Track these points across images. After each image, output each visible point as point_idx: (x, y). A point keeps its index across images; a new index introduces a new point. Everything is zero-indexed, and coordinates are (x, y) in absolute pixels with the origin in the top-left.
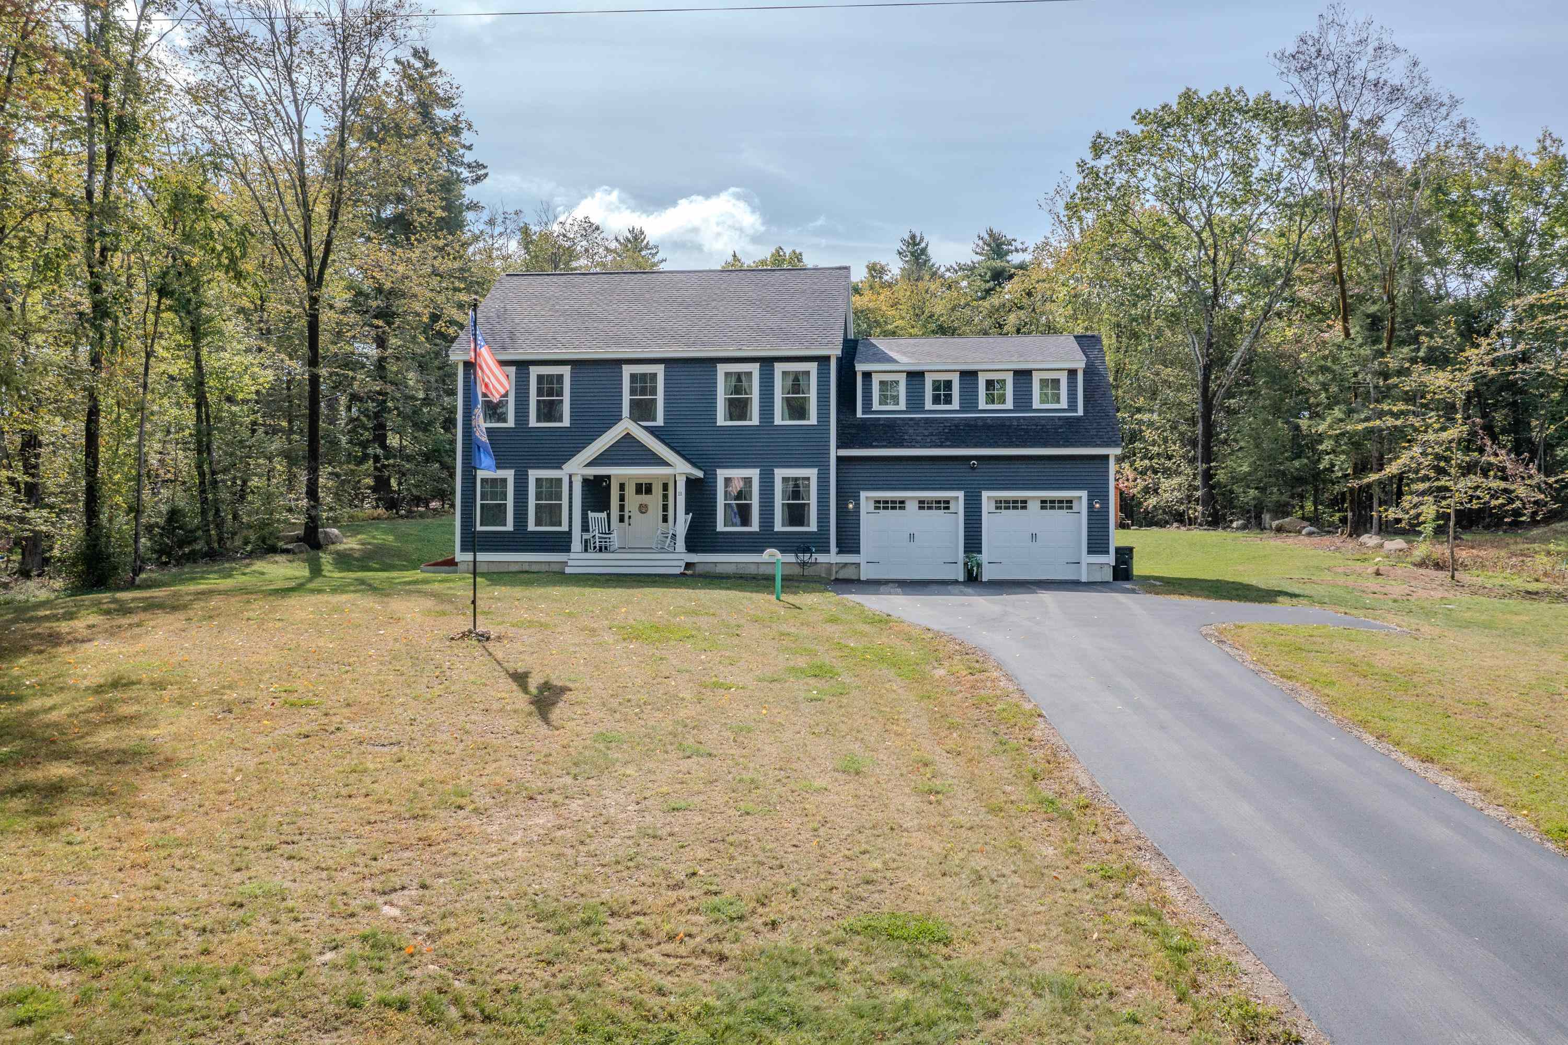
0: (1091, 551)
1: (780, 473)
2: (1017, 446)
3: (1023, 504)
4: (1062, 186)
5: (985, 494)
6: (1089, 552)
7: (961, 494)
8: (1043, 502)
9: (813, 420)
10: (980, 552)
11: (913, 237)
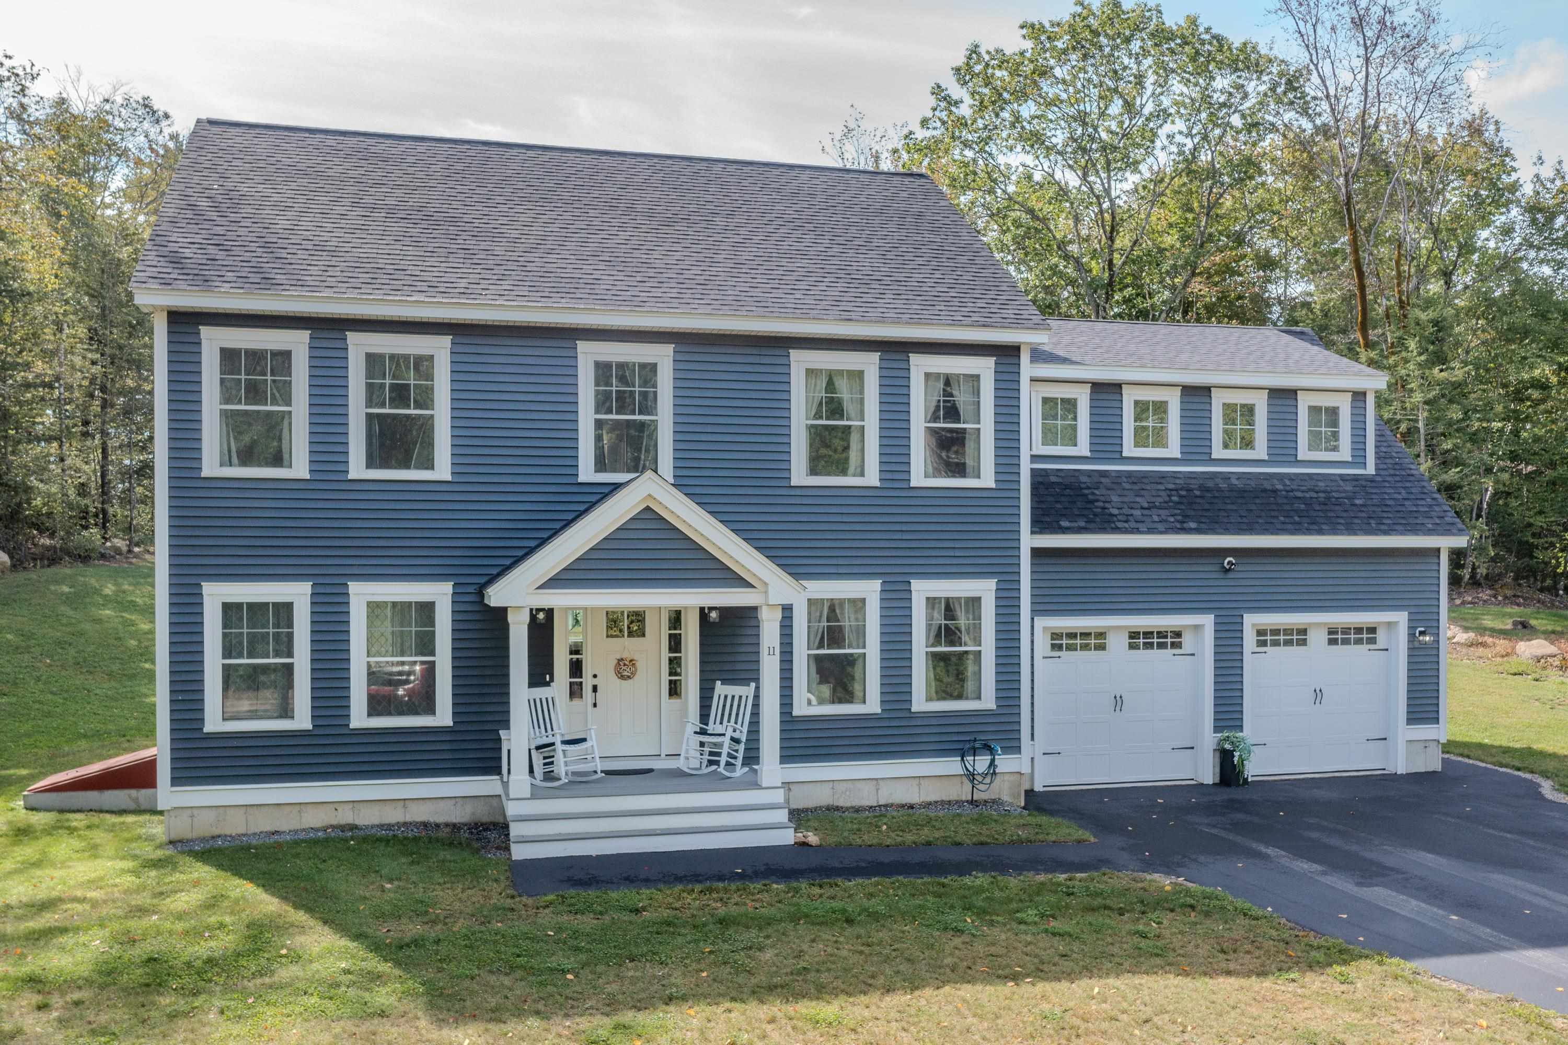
0: (1413, 719)
1: (922, 590)
3: (1299, 637)
5: (1248, 620)
6: (1409, 721)
7: (1207, 621)
8: (1331, 632)
9: (990, 480)
10: (1241, 729)
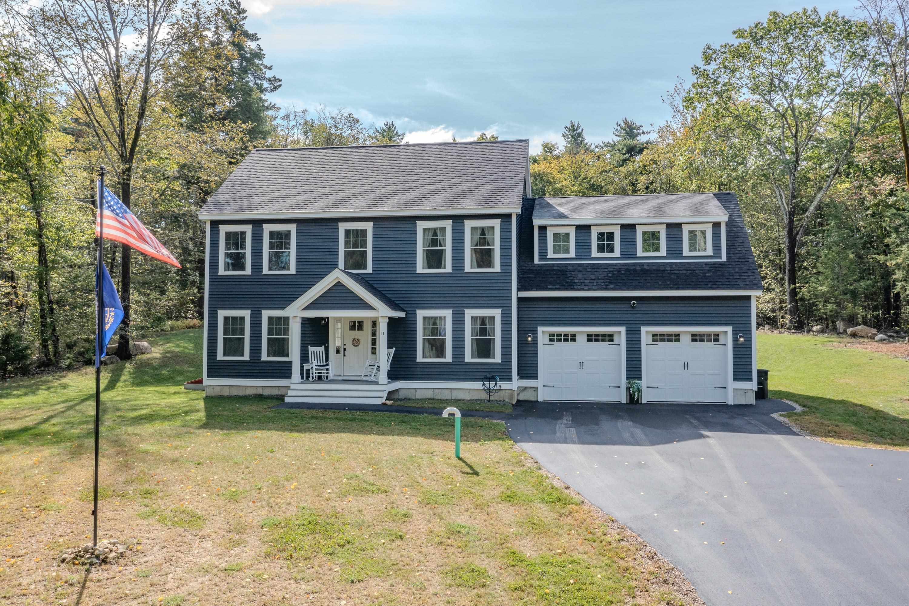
0: (736, 378)
1: (469, 313)
2: (671, 289)
3: (676, 338)
4: (679, 86)
5: (644, 329)
6: (735, 379)
7: (623, 329)
8: (693, 335)
9: (497, 268)
10: (640, 379)
11: (573, 125)
